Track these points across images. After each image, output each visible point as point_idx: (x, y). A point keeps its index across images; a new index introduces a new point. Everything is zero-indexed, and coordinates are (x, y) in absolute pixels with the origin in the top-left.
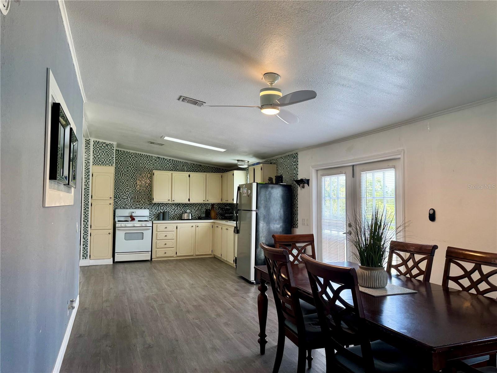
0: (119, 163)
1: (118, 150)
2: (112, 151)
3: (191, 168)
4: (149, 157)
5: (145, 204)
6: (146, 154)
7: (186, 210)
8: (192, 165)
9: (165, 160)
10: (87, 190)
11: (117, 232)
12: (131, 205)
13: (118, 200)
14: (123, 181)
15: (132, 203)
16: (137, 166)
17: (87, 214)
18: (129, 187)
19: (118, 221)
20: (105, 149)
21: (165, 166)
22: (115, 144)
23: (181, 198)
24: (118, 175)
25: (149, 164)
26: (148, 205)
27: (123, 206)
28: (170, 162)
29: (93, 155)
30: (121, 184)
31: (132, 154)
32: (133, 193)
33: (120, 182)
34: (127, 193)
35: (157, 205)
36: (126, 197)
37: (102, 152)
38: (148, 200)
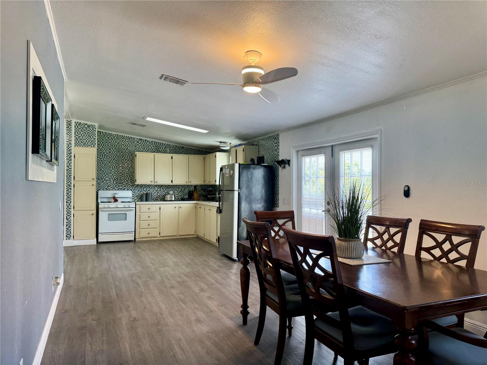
0: (101, 145)
1: (100, 132)
2: (94, 132)
3: (173, 149)
4: (131, 138)
5: (127, 186)
6: (128, 135)
7: (169, 192)
8: (174, 147)
9: (148, 141)
10: (69, 171)
11: (101, 213)
12: (113, 186)
13: (100, 181)
14: (106, 162)
15: (114, 184)
16: (119, 147)
17: (69, 196)
18: (111, 169)
19: (101, 202)
20: (87, 130)
21: (148, 148)
22: (97, 125)
23: (164, 179)
24: (100, 156)
26: (131, 187)
27: (105, 187)
28: (153, 143)
29: (75, 136)
30: (103, 165)
31: (114, 136)
32: (115, 174)
33: (103, 163)
34: (109, 174)
35: (140, 187)
36: (109, 178)
37: (84, 133)
38: (131, 182)
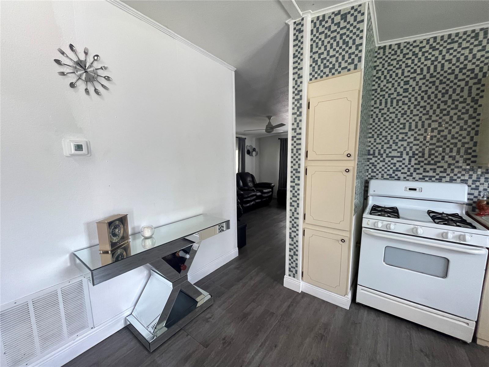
5: (452, 170)
6: (470, 28)
11: (364, 241)
12: (409, 171)
18: (406, 130)
20: (339, 30)
24: (381, 104)
25: (480, 54)
26: (464, 173)
27: (388, 173)
29: (311, 56)
30: (387, 123)
31: (421, 45)
32: (418, 142)
34: (400, 144)
36: (398, 152)
37: (332, 41)
38: (466, 160)
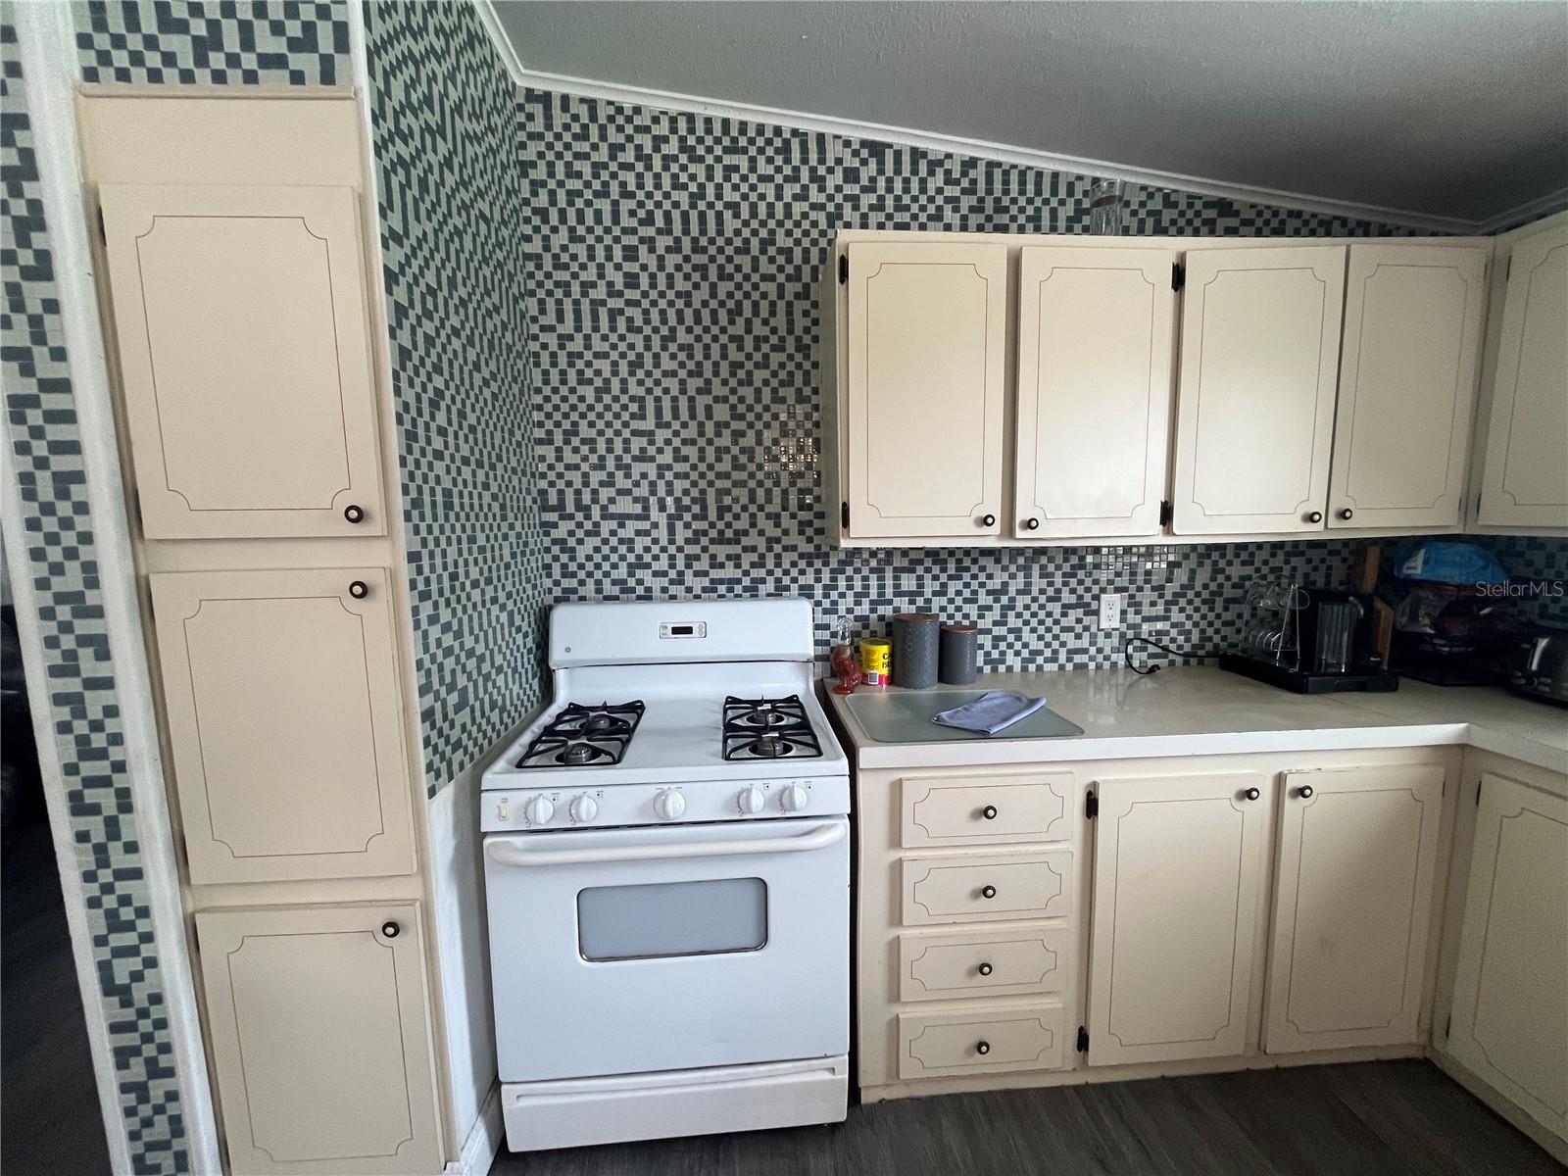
1: (546, 98)
4: (795, 143)
5: (778, 557)
7: (1096, 598)
9: (934, 165)
10: (51, 417)
12: (672, 566)
14: (604, 366)
15: (680, 549)
16: (703, 232)
18: (649, 424)
25: (798, 208)
26: (802, 564)
27: (615, 574)
30: (589, 392)
31: (656, 130)
33: (582, 381)
35: (874, 563)
38: (803, 526)
